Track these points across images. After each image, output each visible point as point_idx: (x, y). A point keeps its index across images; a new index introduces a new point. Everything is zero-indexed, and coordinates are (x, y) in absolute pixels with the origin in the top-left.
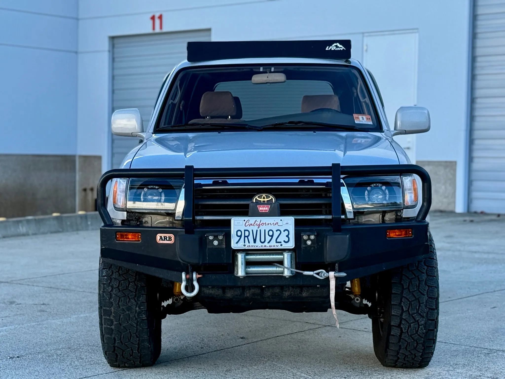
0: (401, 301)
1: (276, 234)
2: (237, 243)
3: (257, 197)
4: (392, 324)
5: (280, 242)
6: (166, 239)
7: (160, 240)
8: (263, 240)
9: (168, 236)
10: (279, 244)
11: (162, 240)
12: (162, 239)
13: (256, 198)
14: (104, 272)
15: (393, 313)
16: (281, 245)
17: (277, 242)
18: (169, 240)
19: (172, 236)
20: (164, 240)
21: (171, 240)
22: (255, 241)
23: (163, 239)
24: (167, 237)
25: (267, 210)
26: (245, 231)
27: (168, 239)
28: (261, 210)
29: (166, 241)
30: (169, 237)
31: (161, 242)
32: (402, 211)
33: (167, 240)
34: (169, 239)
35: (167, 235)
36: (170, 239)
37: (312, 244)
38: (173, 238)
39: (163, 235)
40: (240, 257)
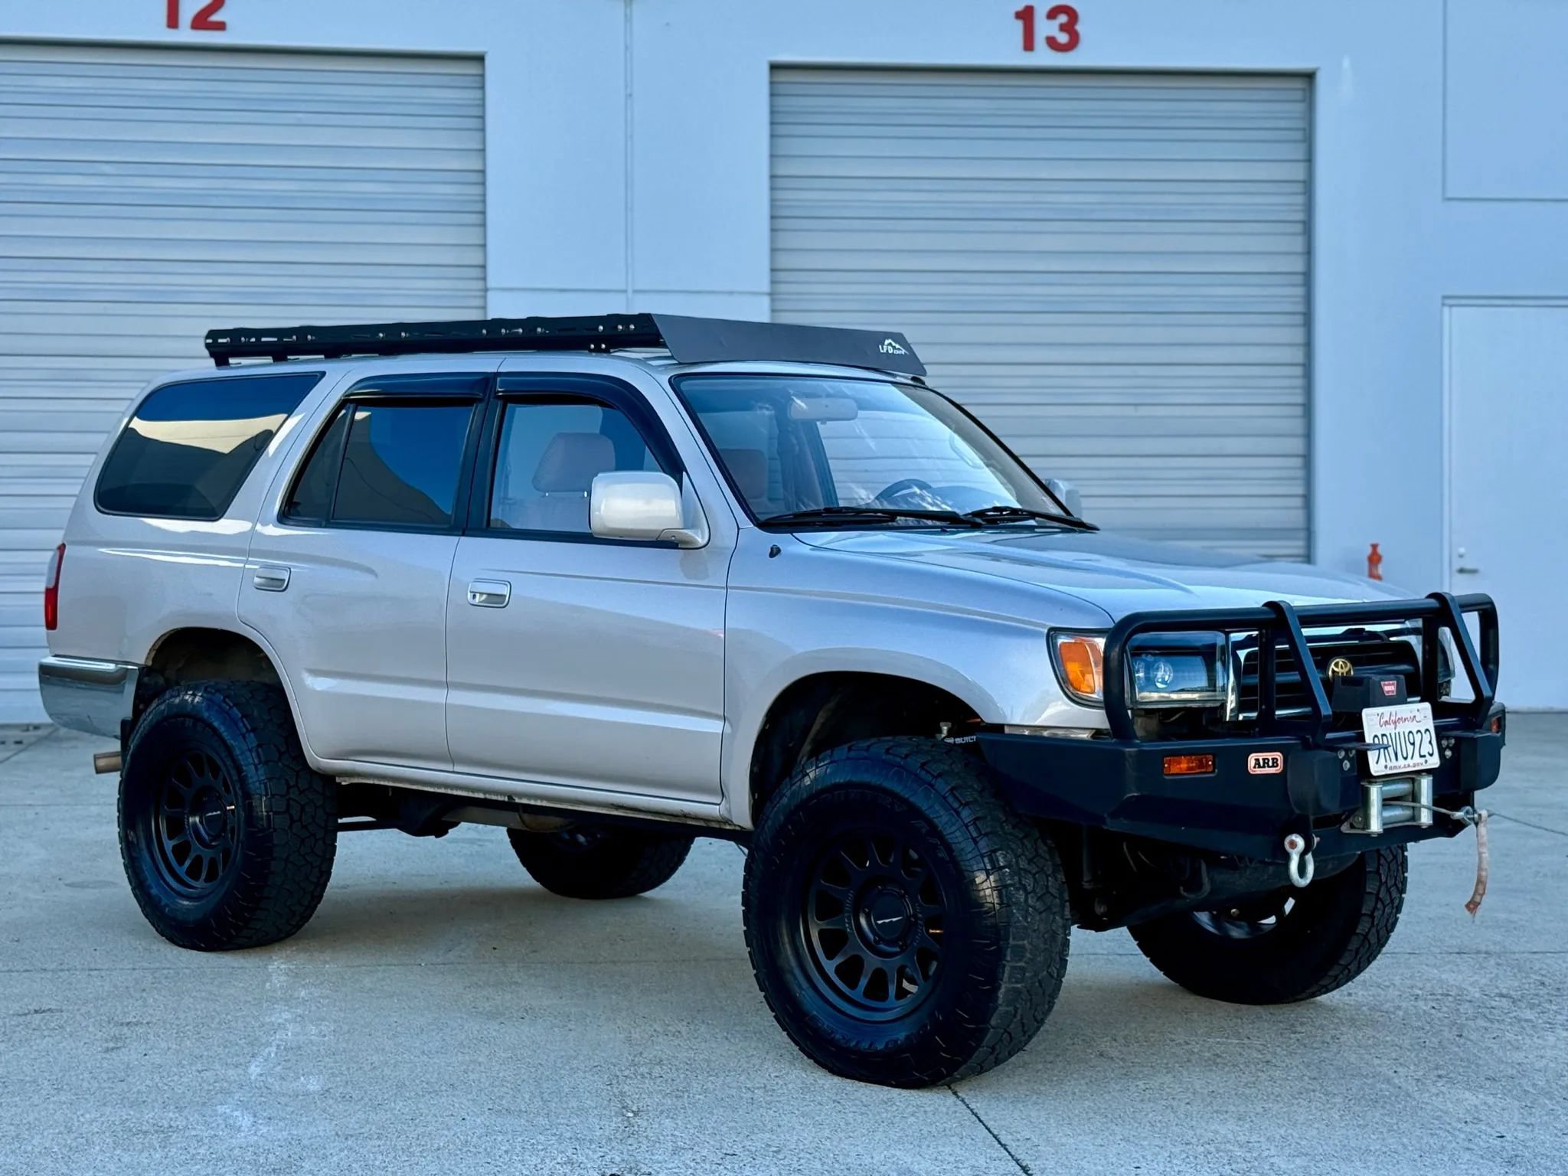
0: (1379, 864)
1: (1418, 737)
2: (1377, 762)
3: (1332, 666)
4: (1364, 912)
5: (1424, 756)
6: (1268, 763)
7: (1255, 767)
8: (1405, 756)
9: (1270, 758)
10: (1423, 759)
11: (1260, 767)
12: (1259, 764)
13: (1333, 670)
14: (1000, 858)
15: (1368, 890)
16: (1426, 762)
17: (1421, 756)
18: (1273, 766)
19: (1278, 755)
20: (1264, 767)
21: (1277, 765)
22: (1397, 759)
23: (1262, 764)
24: (1268, 760)
25: (1393, 692)
26: (1383, 735)
27: (1270, 764)
28: (1388, 692)
29: (1267, 769)
30: (1273, 759)
31: (1259, 771)
32: (1445, 684)
33: (1269, 767)
34: (1273, 763)
35: (1270, 755)
36: (1275, 760)
37: (1453, 753)
38: (1280, 762)
39: (1261, 756)
40: (1375, 793)
